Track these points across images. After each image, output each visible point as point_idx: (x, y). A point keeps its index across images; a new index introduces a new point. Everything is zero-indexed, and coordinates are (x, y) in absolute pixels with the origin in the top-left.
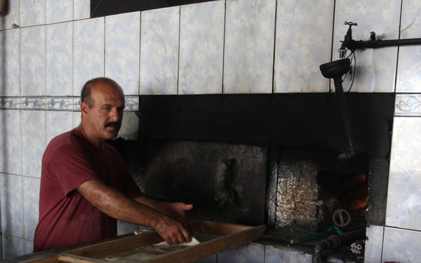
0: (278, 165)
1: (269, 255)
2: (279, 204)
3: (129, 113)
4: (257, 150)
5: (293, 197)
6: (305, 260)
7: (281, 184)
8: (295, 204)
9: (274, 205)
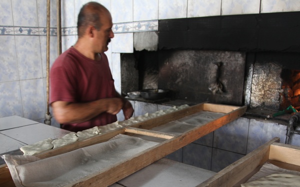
0: (254, 65)
1: (253, 126)
2: (253, 92)
3: (151, 33)
4: (238, 56)
5: (263, 87)
6: (279, 129)
7: (255, 78)
8: (264, 92)
9: (250, 92)
